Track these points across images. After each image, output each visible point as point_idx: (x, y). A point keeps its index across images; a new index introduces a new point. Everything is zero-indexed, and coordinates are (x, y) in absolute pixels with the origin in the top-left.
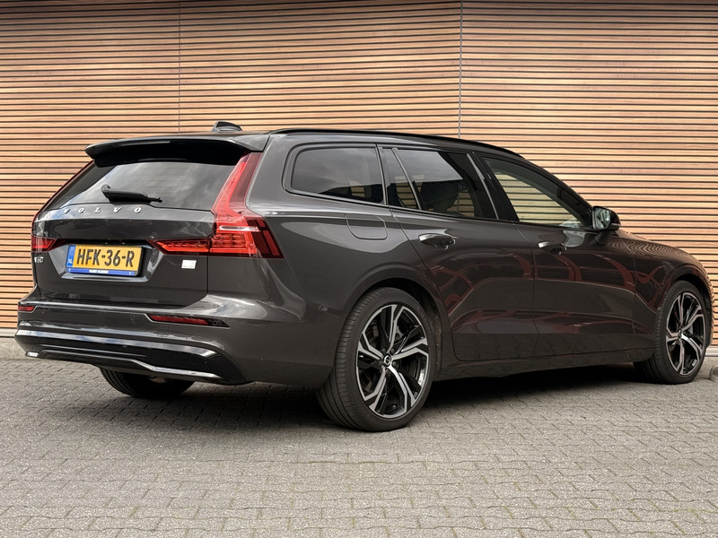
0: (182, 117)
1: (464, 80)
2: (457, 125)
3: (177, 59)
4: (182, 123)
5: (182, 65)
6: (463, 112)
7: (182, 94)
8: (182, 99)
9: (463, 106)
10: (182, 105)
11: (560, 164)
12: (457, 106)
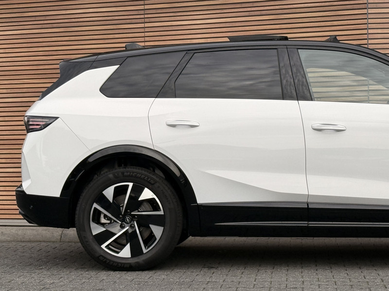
5: (147, 7)
7: (147, 30)
9: (370, 31)
12: (365, 32)
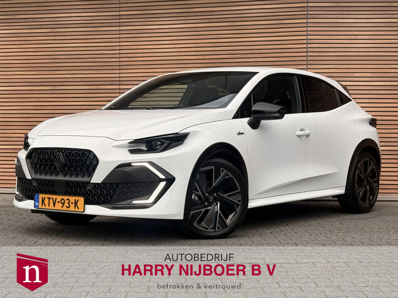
0: (122, 48)
1: (309, 21)
2: (305, 50)
3: (118, 9)
4: (122, 52)
5: (122, 13)
6: (310, 41)
7: (121, 32)
8: (122, 36)
9: (309, 37)
10: (122, 40)
11: (374, 75)
12: (305, 37)
